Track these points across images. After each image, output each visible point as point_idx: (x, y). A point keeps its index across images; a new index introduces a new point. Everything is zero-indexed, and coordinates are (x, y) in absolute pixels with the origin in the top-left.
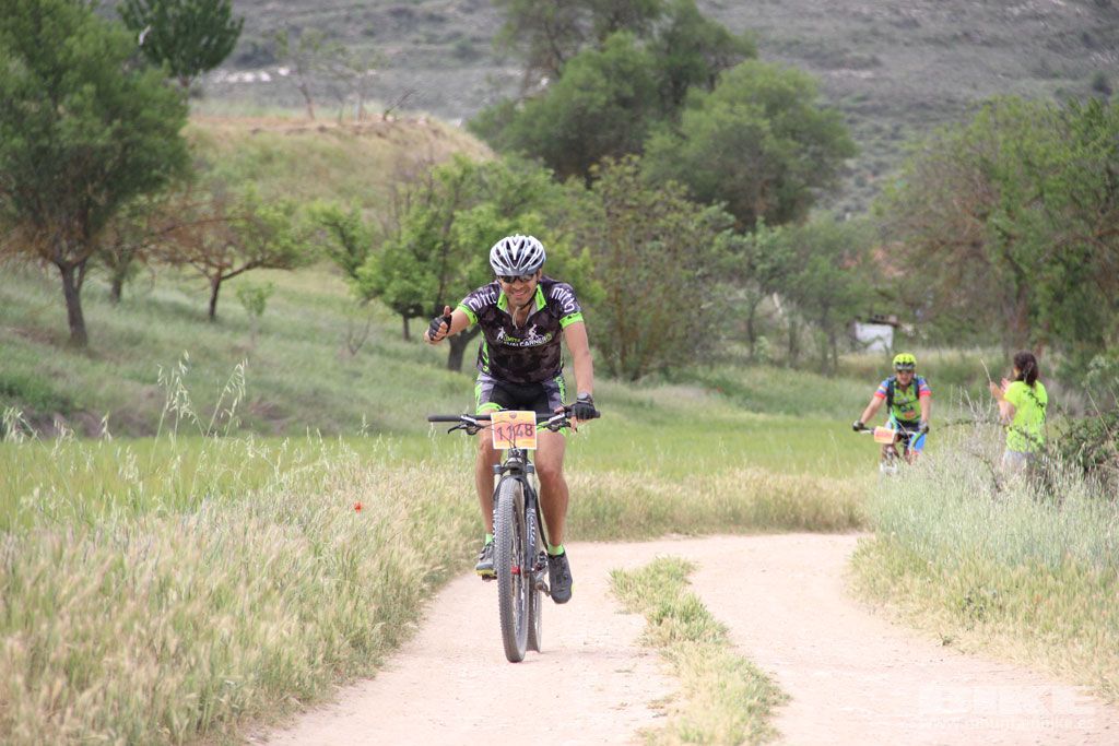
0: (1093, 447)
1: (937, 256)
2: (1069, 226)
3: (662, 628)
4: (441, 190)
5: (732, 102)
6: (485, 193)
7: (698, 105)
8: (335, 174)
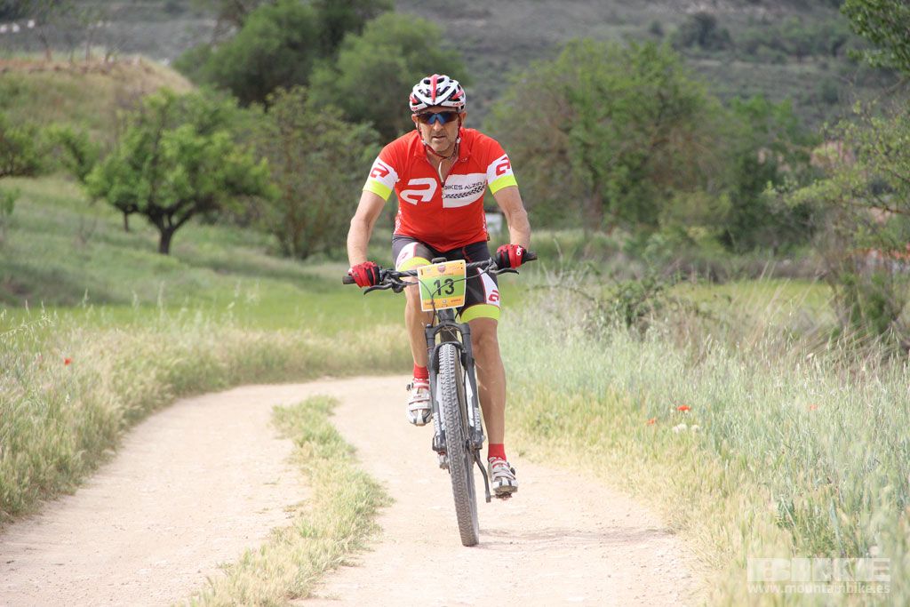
0: (637, 303)
1: (534, 161)
2: (632, 137)
3: (304, 450)
4: (151, 115)
5: (376, 44)
6: (185, 117)
7: (351, 47)
8: (68, 103)
